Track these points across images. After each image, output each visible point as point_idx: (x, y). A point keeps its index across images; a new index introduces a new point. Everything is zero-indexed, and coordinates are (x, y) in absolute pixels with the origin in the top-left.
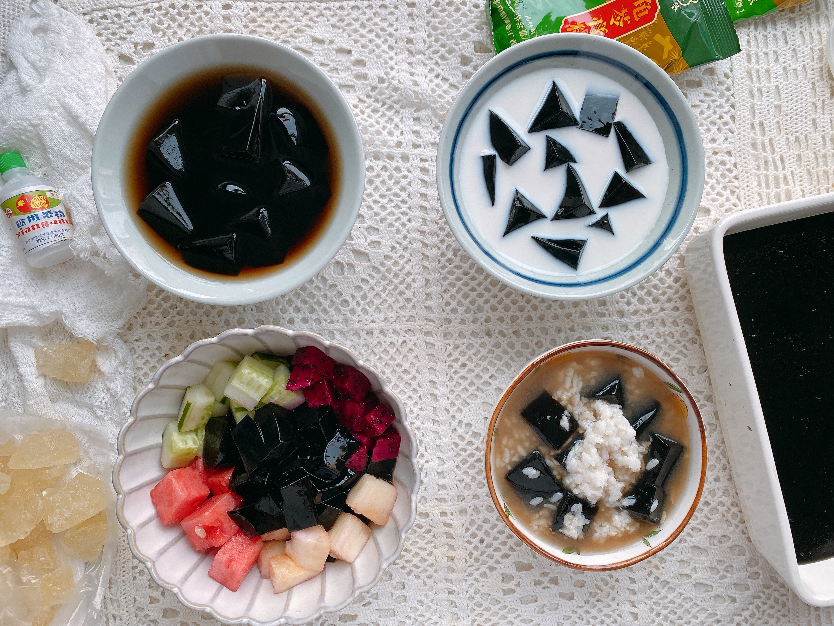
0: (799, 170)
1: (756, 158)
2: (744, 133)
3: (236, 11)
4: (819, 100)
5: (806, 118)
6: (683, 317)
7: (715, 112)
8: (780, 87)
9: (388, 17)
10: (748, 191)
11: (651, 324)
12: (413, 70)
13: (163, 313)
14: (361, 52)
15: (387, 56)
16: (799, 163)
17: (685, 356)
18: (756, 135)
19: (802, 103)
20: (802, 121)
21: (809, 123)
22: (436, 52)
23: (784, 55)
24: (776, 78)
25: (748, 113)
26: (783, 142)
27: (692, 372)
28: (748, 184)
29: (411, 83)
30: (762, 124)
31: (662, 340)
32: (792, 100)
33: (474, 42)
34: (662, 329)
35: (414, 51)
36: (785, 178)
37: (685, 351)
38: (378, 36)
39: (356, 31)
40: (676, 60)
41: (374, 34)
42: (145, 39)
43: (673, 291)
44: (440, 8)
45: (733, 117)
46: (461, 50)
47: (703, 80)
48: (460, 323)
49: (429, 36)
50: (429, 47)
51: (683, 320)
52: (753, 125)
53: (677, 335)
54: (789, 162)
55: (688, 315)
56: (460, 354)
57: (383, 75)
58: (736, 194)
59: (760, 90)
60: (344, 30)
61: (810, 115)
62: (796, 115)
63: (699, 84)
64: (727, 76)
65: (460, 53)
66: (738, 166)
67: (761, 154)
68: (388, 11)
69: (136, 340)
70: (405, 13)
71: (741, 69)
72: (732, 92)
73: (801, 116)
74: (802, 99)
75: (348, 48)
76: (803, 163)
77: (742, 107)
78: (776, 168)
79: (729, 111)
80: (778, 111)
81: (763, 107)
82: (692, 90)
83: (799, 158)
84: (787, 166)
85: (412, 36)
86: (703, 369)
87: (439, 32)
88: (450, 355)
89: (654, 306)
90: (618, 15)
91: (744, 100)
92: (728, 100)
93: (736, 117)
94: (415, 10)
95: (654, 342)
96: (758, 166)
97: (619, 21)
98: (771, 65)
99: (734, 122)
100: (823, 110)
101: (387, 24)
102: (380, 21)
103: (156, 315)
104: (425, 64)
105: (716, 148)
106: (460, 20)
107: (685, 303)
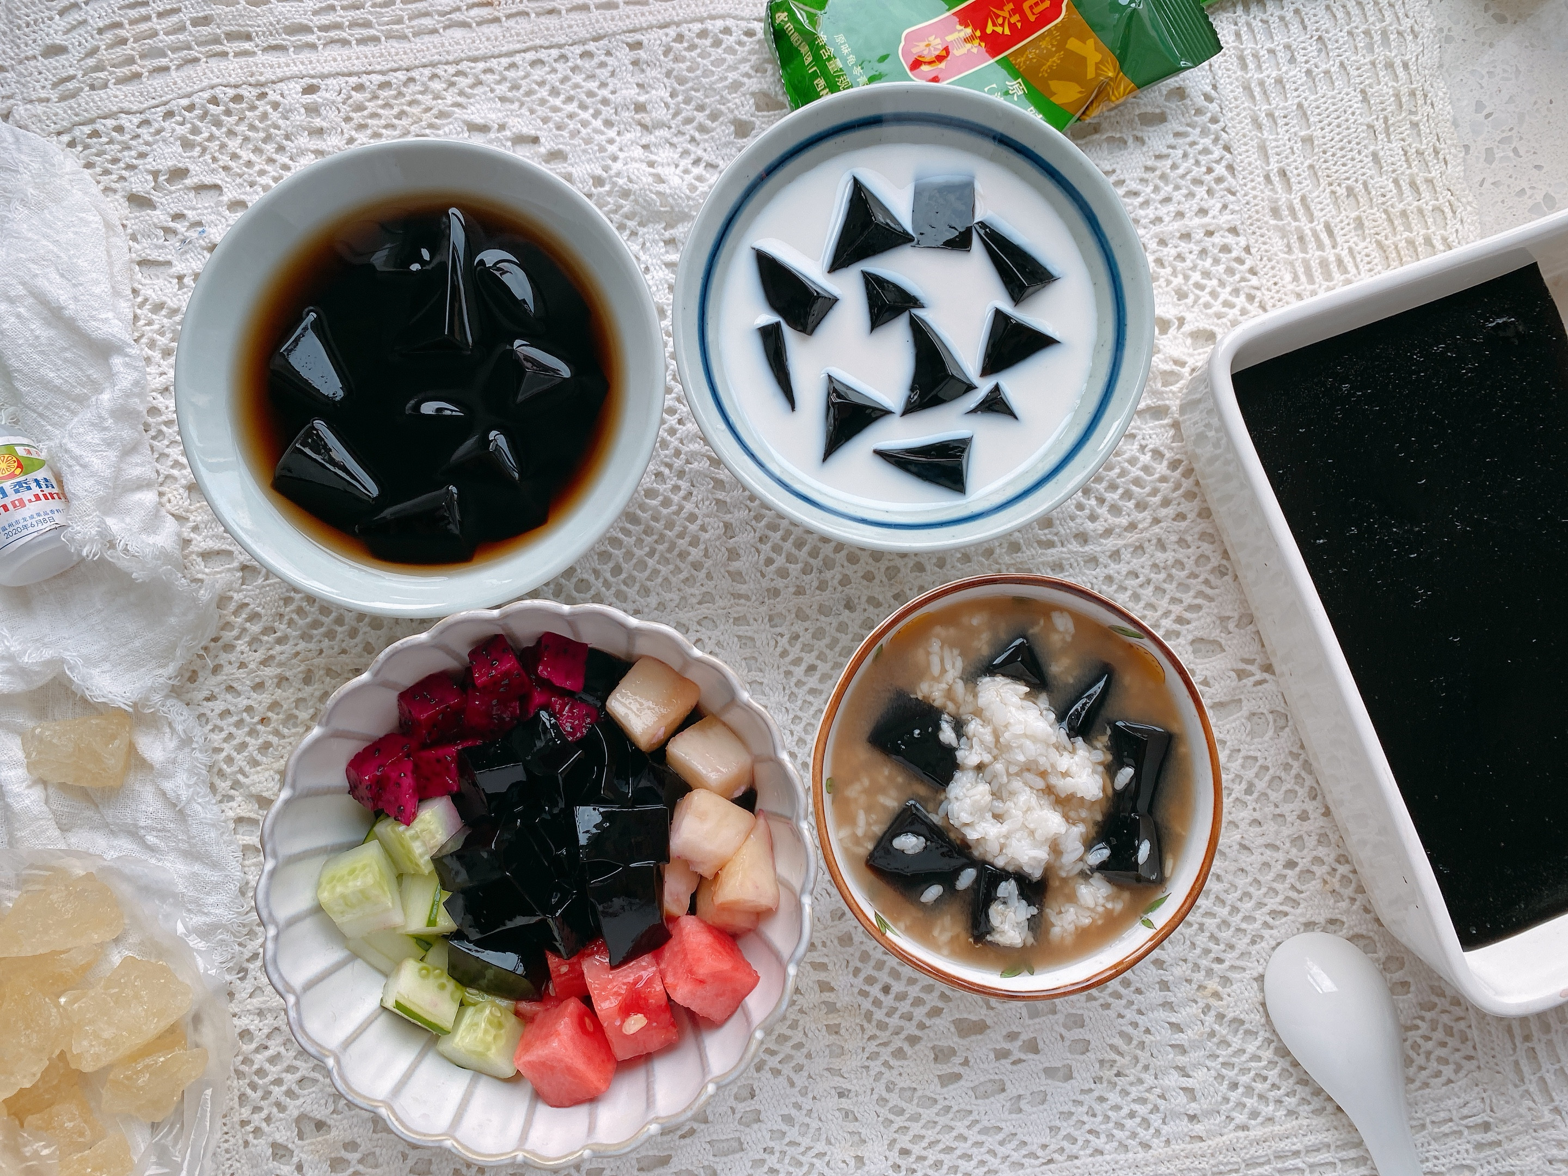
0: (1362, 245)
1: (1284, 233)
2: (1254, 193)
3: (328, 95)
4: (1377, 119)
5: (1359, 153)
6: (1197, 529)
7: (1197, 163)
8: (1306, 104)
9: (598, 71)
10: (1278, 292)
11: (1139, 549)
12: (653, 157)
13: (250, 644)
14: (556, 136)
15: (603, 137)
16: (1360, 232)
17: (1211, 599)
18: (1277, 193)
19: (1348, 128)
20: (1353, 159)
21: (1366, 160)
22: (688, 121)
23: (1304, 49)
24: (1296, 90)
25: (1256, 156)
26: (1326, 198)
27: (1226, 628)
28: (1275, 280)
29: (650, 179)
30: (1283, 173)
31: (1163, 576)
32: (1330, 124)
33: (753, 94)
34: (1160, 556)
35: (650, 124)
36: (1340, 262)
37: (1209, 591)
38: (583, 107)
39: (543, 102)
40: (1111, 79)
41: (575, 104)
42: (170, 164)
43: (1171, 485)
44: (686, 45)
45: (1230, 168)
46: (732, 111)
47: (1168, 111)
48: (795, 594)
49: (673, 95)
50: (675, 115)
51: (1196, 536)
52: (1267, 178)
53: (1190, 564)
54: (1342, 232)
55: (1203, 525)
56: (802, 650)
57: (599, 172)
58: (1257, 300)
59: (1270, 115)
60: (522, 104)
61: (1365, 147)
62: (1342, 149)
63: (1161, 118)
64: (1208, 98)
65: (731, 116)
66: (1253, 251)
67: (1289, 224)
68: (596, 61)
69: (208, 699)
70: (627, 62)
71: (1231, 84)
72: (1222, 124)
73: (1351, 150)
74: (1347, 120)
75: (533, 132)
76: (1367, 231)
77: (1244, 148)
78: (1320, 246)
79: (1221, 158)
80: (1308, 147)
81: (1281, 142)
82: (1151, 129)
83: (1360, 224)
84: (1340, 240)
85: (642, 99)
86: (1245, 620)
87: (690, 84)
88: (784, 654)
89: (1140, 516)
90: (998, 16)
91: (1244, 136)
92: (1216, 140)
93: (1235, 166)
94: (642, 54)
95: (1149, 582)
96: (1288, 246)
97: (1002, 25)
98: (1284, 69)
99: (1234, 176)
100: (1388, 135)
101: (597, 83)
102: (584, 80)
103: (238, 649)
104: (672, 145)
105: (1210, 225)
106: (724, 60)
107: (1196, 503)
